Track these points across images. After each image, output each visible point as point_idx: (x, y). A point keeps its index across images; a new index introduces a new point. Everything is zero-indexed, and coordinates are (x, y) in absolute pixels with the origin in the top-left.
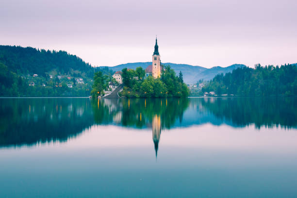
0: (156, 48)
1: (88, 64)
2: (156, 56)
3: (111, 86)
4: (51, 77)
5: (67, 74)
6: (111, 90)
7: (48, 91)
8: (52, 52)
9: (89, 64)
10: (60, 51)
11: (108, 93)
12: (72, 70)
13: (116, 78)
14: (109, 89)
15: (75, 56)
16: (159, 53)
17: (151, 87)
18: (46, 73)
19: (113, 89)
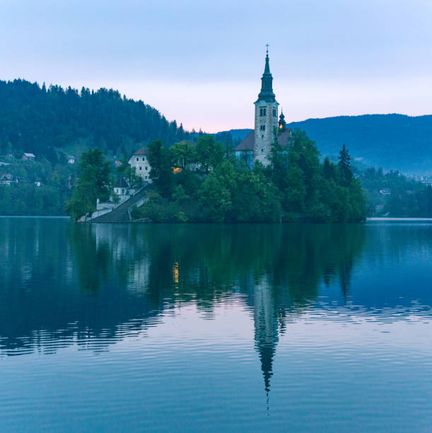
0: (267, 80)
1: (174, 123)
2: (263, 103)
3: (118, 191)
4: (72, 161)
5: (115, 154)
6: (116, 200)
7: (45, 198)
8: (79, 93)
9: (178, 125)
10: (102, 90)
11: (105, 209)
12: (131, 141)
13: (137, 166)
14: (111, 199)
15: (141, 103)
16: (273, 96)
17: (225, 192)
18: (57, 150)
19: (124, 198)
